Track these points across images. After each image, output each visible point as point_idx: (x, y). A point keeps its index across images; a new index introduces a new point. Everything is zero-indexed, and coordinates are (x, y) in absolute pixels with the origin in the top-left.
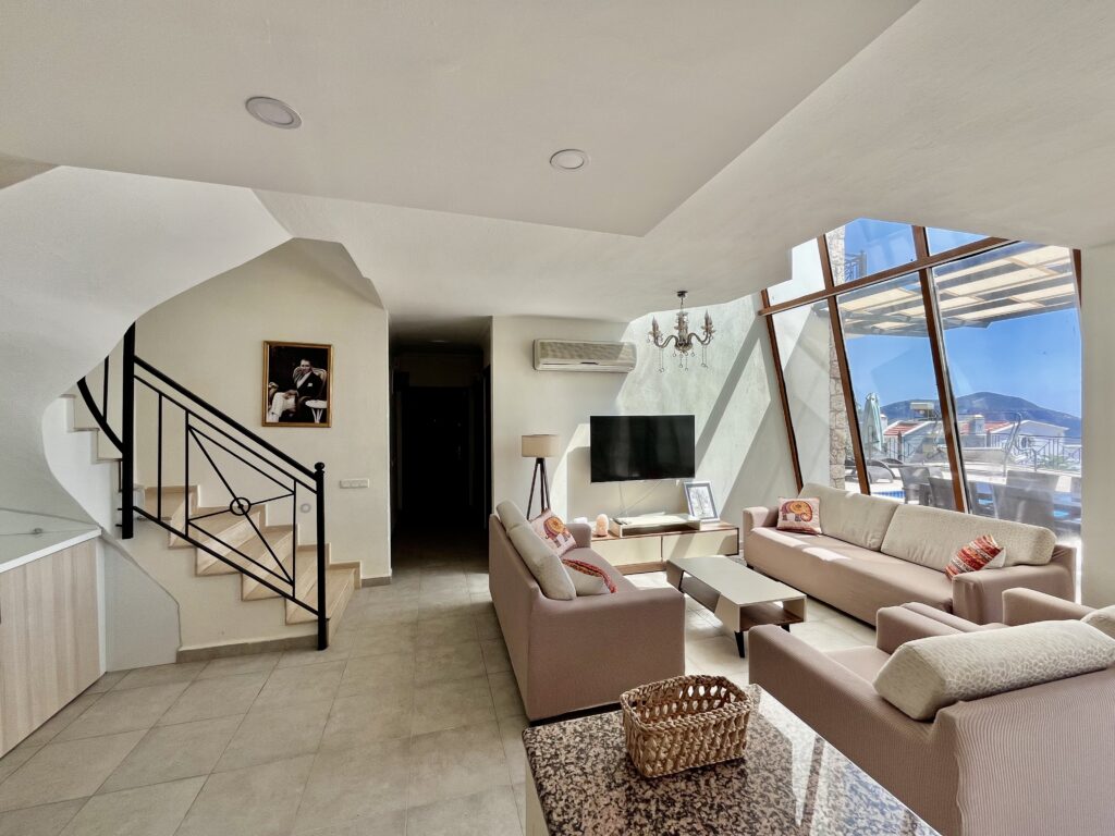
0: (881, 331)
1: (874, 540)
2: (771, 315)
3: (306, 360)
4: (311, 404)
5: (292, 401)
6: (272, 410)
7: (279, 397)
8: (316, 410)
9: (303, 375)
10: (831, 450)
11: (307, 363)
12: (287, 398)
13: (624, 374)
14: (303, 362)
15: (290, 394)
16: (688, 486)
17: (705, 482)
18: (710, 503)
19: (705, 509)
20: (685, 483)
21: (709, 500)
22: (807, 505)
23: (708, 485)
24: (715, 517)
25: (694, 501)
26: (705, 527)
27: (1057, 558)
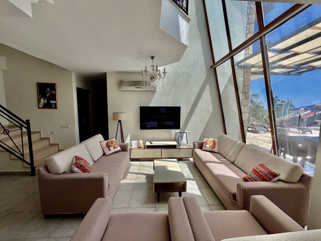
1: (233, 159)
2: (215, 68)
3: (49, 88)
4: (51, 102)
5: (46, 101)
6: (41, 104)
7: (42, 100)
8: (53, 103)
9: (48, 93)
11: (49, 89)
12: (44, 100)
13: (154, 91)
14: (48, 89)
15: (45, 99)
16: (178, 133)
17: (185, 131)
18: (186, 139)
19: (184, 141)
20: (177, 132)
21: (186, 138)
22: (214, 142)
23: (186, 133)
24: (187, 144)
25: (180, 138)
26: (182, 147)
27: (301, 181)
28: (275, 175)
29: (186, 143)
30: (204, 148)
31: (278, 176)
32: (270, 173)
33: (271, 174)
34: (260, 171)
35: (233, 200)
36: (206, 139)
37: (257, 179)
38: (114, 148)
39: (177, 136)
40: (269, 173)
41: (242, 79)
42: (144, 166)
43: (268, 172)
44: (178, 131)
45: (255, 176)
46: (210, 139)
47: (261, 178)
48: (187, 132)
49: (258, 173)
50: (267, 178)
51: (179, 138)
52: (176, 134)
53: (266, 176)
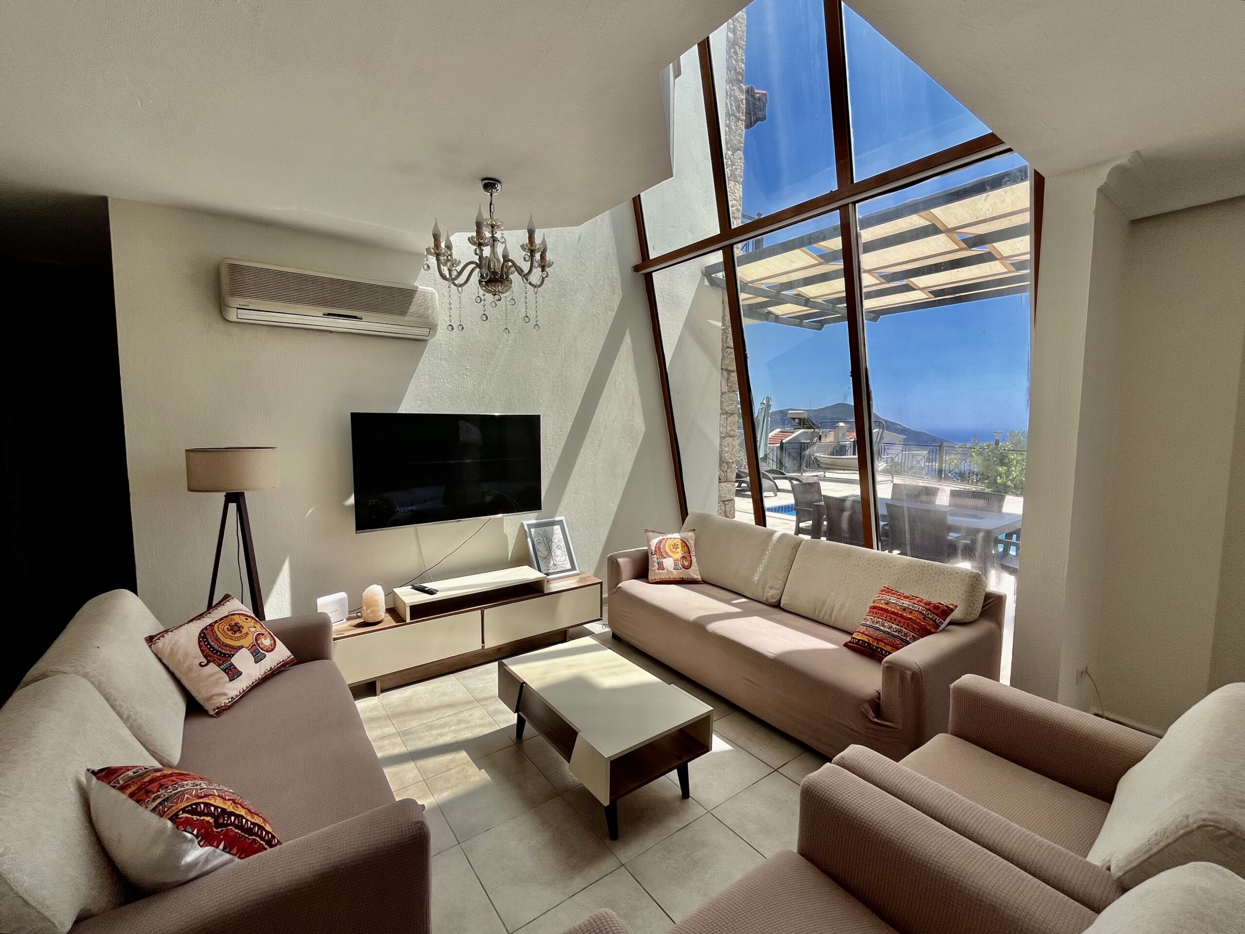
0: (777, 319)
1: (773, 592)
2: (650, 274)
10: (720, 465)
13: (420, 341)
16: (530, 526)
17: (557, 519)
18: (565, 549)
19: (560, 558)
20: (525, 523)
21: (563, 544)
22: (685, 544)
23: (560, 523)
24: (573, 568)
25: (541, 548)
26: (555, 586)
27: (986, 610)
28: (945, 611)
29: (569, 566)
30: (654, 572)
31: (952, 610)
32: (932, 609)
33: (935, 611)
34: (904, 610)
35: (876, 720)
36: (654, 538)
37: (906, 635)
38: (258, 656)
39: (529, 540)
40: (929, 610)
41: (719, 324)
42: (420, 711)
43: (928, 607)
44: (529, 519)
45: (894, 626)
46: (669, 536)
47: (914, 629)
48: (562, 518)
49: (902, 616)
50: (929, 624)
51: (537, 547)
52: (523, 534)
53: (924, 619)
